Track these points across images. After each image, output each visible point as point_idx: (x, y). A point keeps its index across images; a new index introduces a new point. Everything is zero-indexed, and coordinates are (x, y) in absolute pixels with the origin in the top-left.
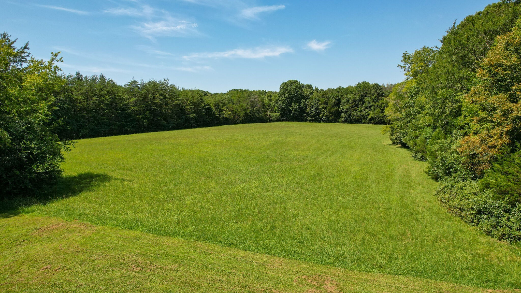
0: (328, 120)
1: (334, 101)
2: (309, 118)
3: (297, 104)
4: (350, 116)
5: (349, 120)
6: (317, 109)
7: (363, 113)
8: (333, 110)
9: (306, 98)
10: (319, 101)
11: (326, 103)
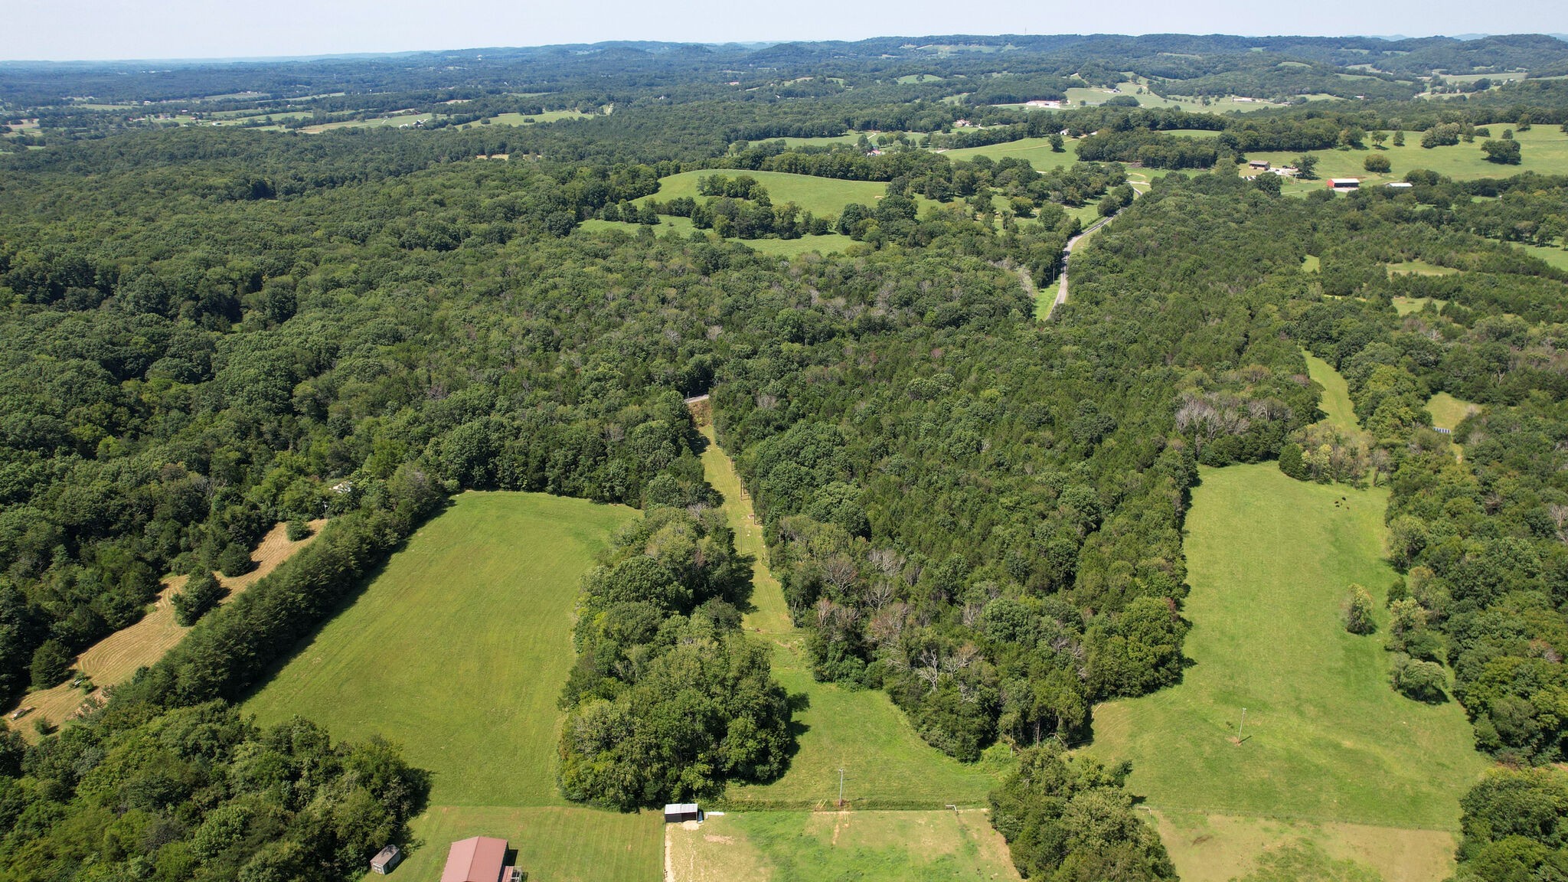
0: (530, 489)
1: (536, 463)
2: (502, 485)
3: (482, 468)
4: (560, 486)
5: (558, 492)
6: (512, 473)
7: (576, 484)
8: (536, 476)
9: (495, 454)
10: (515, 460)
11: (526, 464)
